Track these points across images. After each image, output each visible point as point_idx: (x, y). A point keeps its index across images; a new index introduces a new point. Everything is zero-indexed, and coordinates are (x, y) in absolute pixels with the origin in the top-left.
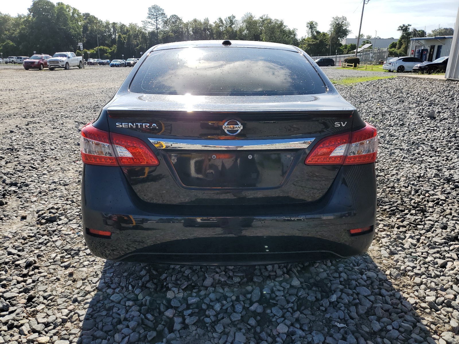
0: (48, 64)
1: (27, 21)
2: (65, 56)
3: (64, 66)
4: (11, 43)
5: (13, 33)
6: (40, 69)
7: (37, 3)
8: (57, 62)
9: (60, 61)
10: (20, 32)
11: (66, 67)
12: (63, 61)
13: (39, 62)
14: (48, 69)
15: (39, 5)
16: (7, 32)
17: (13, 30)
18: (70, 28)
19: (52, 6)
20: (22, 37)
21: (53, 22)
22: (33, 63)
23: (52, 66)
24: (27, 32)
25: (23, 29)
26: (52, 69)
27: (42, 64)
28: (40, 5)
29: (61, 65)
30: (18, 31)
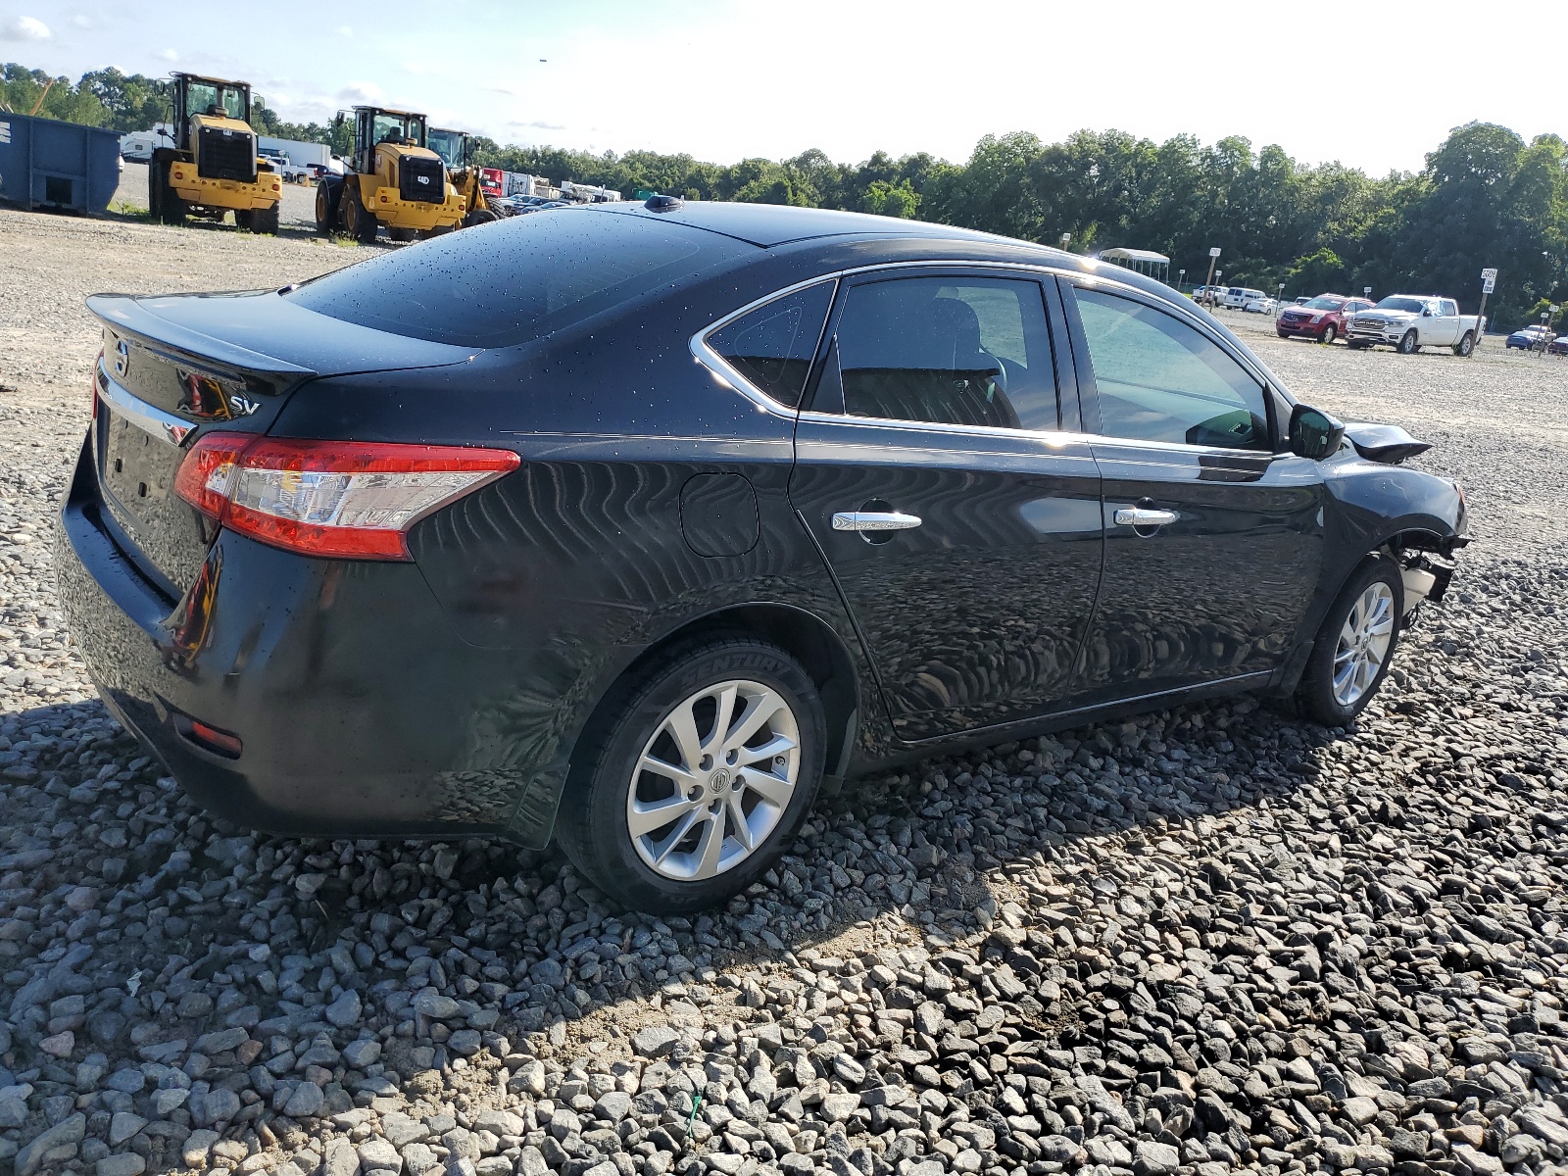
0: (1349, 326)
1: (1409, 193)
2: (1415, 308)
3: (1398, 341)
4: (1333, 259)
5: (1352, 229)
6: (1321, 341)
7: (1463, 136)
8: (1379, 323)
9: (1391, 323)
10: (1371, 229)
11: (1408, 344)
12: (1400, 323)
13: (1324, 319)
14: (1343, 342)
15: (1468, 141)
16: (1333, 226)
17: (1356, 220)
18: (1550, 222)
19: (1515, 144)
20: (1376, 241)
21: (1494, 200)
22: (1307, 317)
23: (1356, 336)
24: (1395, 229)
25: (1389, 218)
26: (1355, 345)
27: (1333, 325)
28: (1474, 142)
29: (1386, 336)
30: (1370, 222)
